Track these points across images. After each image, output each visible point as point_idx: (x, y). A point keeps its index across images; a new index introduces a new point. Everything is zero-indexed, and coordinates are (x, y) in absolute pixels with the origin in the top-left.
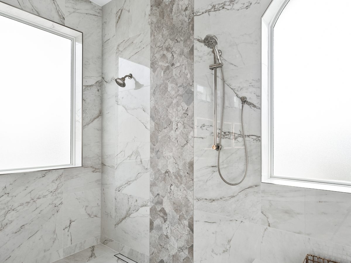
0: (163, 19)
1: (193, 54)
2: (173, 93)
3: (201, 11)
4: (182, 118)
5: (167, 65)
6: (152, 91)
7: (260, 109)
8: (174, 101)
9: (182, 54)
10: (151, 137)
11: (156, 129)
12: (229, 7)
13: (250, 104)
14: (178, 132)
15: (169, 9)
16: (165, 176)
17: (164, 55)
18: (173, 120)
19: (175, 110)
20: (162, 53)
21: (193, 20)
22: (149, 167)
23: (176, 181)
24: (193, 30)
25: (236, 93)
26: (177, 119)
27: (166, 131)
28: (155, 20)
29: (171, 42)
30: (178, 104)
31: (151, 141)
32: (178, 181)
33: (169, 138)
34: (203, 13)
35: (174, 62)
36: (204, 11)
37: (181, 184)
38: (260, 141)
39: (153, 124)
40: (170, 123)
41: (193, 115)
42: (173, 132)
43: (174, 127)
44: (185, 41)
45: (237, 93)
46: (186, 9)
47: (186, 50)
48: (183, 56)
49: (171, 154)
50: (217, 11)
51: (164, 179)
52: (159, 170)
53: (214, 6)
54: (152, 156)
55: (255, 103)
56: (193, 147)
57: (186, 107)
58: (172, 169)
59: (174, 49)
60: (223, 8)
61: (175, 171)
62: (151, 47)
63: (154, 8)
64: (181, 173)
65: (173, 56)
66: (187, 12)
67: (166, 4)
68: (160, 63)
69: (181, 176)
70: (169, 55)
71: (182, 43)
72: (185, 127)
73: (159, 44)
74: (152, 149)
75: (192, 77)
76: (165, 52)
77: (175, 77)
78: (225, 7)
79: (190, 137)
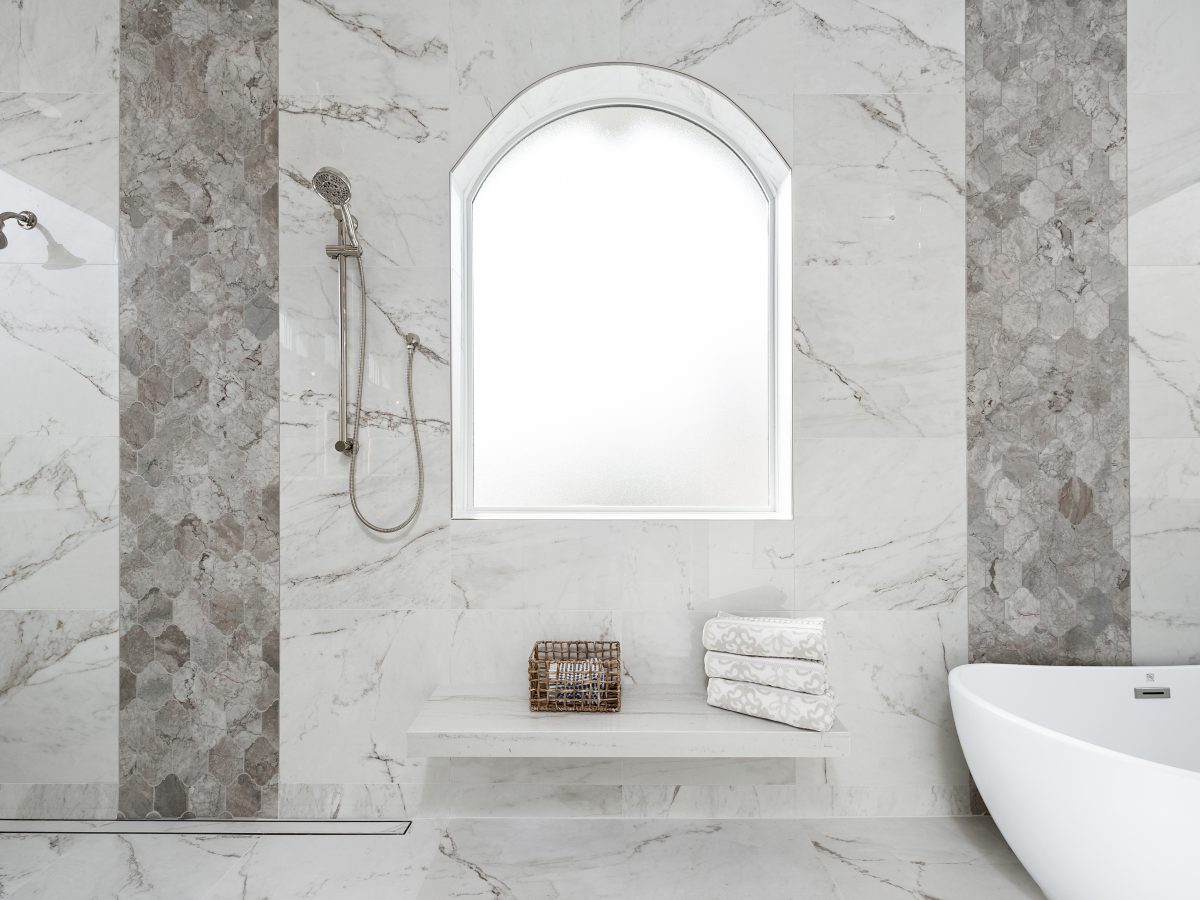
0: (172, 80)
1: (276, 206)
2: (210, 298)
3: (301, 105)
4: (240, 370)
5: (187, 215)
6: (129, 282)
7: (449, 364)
8: (214, 323)
9: (238, 196)
10: (125, 423)
11: (142, 397)
12: (375, 123)
13: (427, 352)
14: (226, 410)
15: (192, 61)
16: (183, 533)
17: (174, 185)
18: (210, 373)
19: (215, 346)
20: (165, 176)
21: (274, 118)
22: (115, 512)
23: (222, 544)
24: (276, 144)
25: (394, 324)
26: (222, 372)
27: (182, 404)
28: (137, 72)
29: (199, 156)
30: (226, 332)
31: (124, 433)
32: (230, 543)
33: (197, 423)
34: (305, 112)
35: (212, 211)
36: (308, 107)
37: (239, 548)
38: (450, 432)
39: (134, 382)
40: (198, 382)
41: (276, 366)
42: (207, 407)
43: (214, 392)
44: (250, 167)
45: (398, 324)
46: (253, 83)
47: (254, 192)
48: (244, 205)
49: (204, 470)
50: (345, 122)
51: (179, 544)
52: (156, 519)
53: (336, 107)
54: (128, 479)
55: (438, 350)
56: (277, 448)
57: (254, 342)
58: (203, 511)
59: (211, 178)
60: (362, 119)
61: (216, 515)
62: (123, 150)
63: (135, 37)
64: (240, 520)
65: (208, 194)
66: (256, 93)
67: (182, 44)
68: (160, 206)
69: (238, 530)
70: (195, 193)
71: (239, 169)
72: (250, 396)
73: (154, 148)
74: (127, 460)
75: (274, 266)
76: (179, 179)
77: (217, 257)
78: (367, 119)
79: (267, 422)
